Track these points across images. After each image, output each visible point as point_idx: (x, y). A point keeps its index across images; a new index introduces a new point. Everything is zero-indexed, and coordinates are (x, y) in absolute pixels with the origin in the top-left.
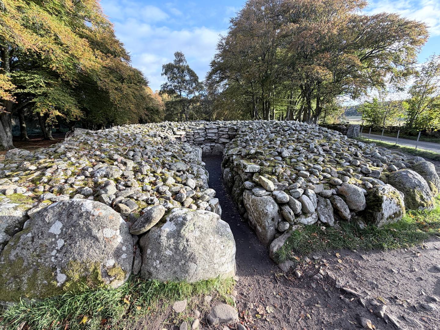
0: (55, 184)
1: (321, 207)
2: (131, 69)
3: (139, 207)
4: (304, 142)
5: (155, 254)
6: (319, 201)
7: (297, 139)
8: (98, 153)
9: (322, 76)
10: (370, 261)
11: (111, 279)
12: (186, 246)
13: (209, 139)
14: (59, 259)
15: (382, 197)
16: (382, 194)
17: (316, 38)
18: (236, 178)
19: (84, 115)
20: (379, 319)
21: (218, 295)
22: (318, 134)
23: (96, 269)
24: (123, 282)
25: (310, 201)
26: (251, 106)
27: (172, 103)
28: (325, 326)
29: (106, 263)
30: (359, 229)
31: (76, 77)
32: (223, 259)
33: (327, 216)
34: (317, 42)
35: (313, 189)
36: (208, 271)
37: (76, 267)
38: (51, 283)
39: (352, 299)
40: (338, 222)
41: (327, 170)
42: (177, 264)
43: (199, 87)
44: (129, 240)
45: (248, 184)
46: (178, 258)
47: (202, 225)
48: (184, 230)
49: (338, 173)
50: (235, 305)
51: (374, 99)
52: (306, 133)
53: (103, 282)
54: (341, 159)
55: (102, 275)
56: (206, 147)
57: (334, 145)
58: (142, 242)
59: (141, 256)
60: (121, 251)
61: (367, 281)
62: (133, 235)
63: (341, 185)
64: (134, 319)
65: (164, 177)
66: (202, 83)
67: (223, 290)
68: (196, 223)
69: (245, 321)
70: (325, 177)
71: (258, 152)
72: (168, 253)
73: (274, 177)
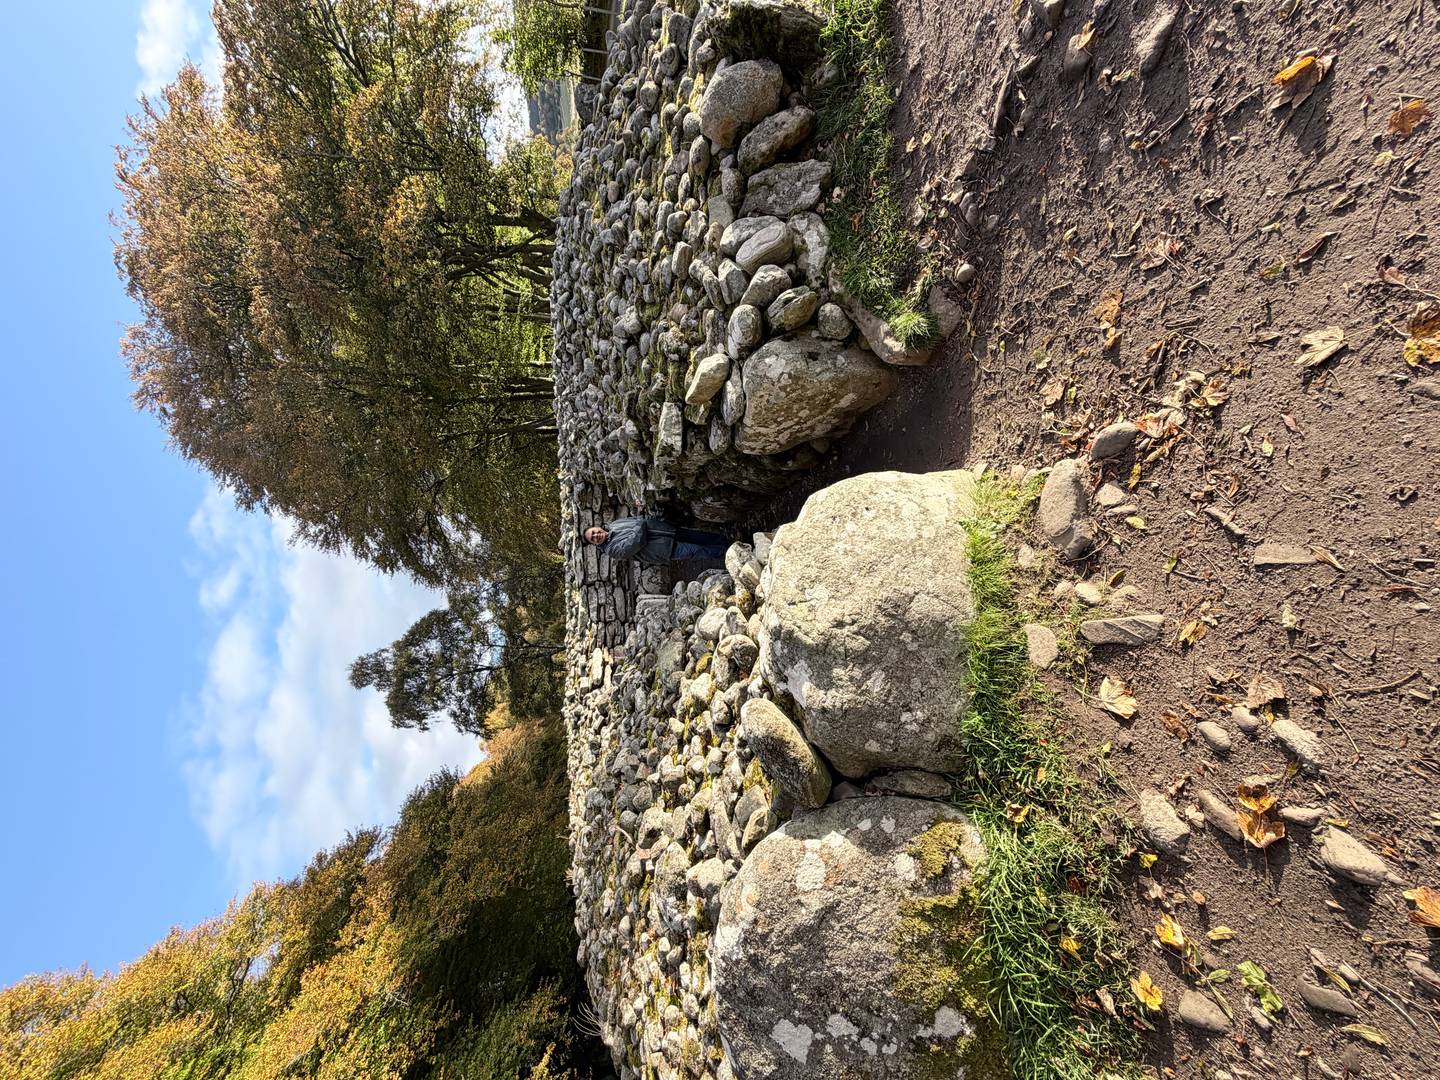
0: (701, 1057)
1: (775, 202)
2: (402, 832)
3: (760, 783)
4: (600, 261)
5: (881, 725)
6: (755, 211)
7: (593, 285)
8: (625, 924)
9: (417, 210)
10: (923, 43)
11: (957, 866)
12: (855, 628)
13: (618, 573)
14: (889, 1029)
15: (734, 8)
16: (726, 10)
17: (295, 231)
18: (718, 481)
19: (550, 981)
20: (1067, 12)
21: (1017, 526)
22: (577, 218)
23: (921, 914)
24: (968, 829)
25: (753, 238)
26: (523, 438)
27: (516, 696)
28: (1093, 182)
29: (905, 881)
30: (838, 80)
31: (426, 1009)
32: (909, 509)
33: (799, 184)
34: (306, 227)
35: (722, 229)
36: (943, 557)
37: (914, 977)
38: (965, 1053)
39: (1021, 96)
40: (820, 149)
41: (669, 185)
42: (914, 656)
43: (463, 607)
44: (843, 811)
45: (717, 441)
46: (894, 654)
47: (795, 580)
48: (806, 634)
49: (679, 150)
50: (1045, 470)
51: (496, 41)
52: (577, 257)
53: (964, 891)
54: (639, 141)
55: (944, 893)
56: (645, 582)
57: (605, 165)
58: (853, 771)
59: (896, 771)
60: (872, 835)
61: (974, 52)
62: (832, 799)
63: (709, 142)
64: (1069, 788)
65: (692, 710)
66: (452, 599)
67: (1005, 511)
68: (789, 598)
69: (1085, 435)
70: (690, 193)
71: (629, 409)
72: (876, 684)
73: (693, 355)
